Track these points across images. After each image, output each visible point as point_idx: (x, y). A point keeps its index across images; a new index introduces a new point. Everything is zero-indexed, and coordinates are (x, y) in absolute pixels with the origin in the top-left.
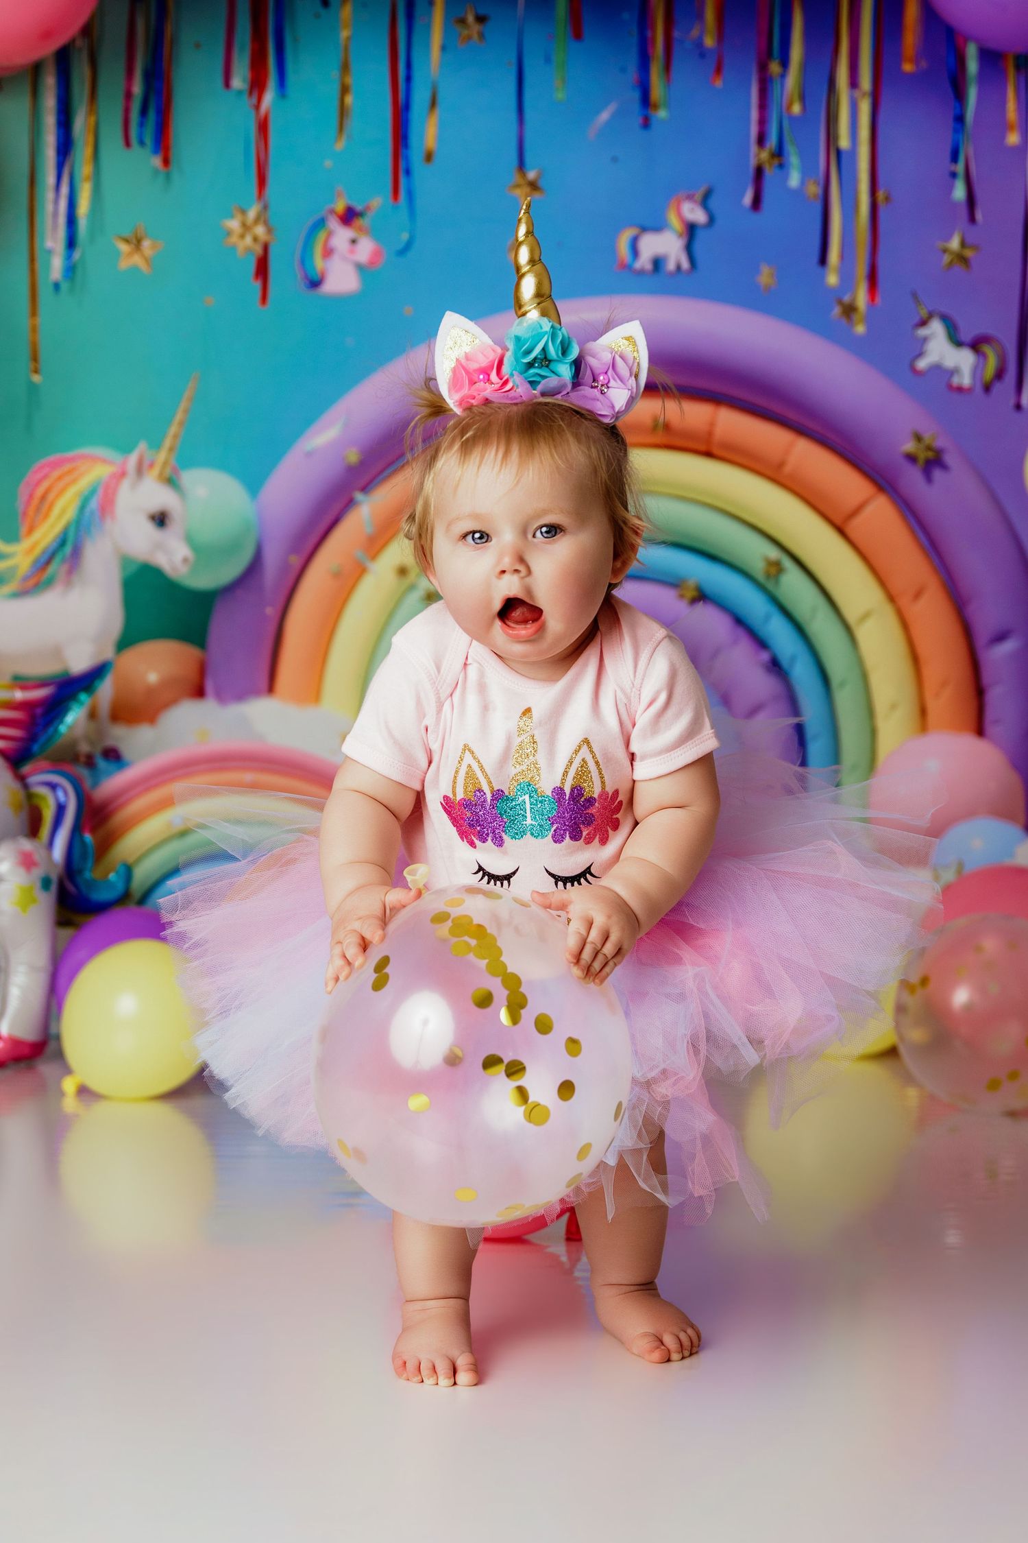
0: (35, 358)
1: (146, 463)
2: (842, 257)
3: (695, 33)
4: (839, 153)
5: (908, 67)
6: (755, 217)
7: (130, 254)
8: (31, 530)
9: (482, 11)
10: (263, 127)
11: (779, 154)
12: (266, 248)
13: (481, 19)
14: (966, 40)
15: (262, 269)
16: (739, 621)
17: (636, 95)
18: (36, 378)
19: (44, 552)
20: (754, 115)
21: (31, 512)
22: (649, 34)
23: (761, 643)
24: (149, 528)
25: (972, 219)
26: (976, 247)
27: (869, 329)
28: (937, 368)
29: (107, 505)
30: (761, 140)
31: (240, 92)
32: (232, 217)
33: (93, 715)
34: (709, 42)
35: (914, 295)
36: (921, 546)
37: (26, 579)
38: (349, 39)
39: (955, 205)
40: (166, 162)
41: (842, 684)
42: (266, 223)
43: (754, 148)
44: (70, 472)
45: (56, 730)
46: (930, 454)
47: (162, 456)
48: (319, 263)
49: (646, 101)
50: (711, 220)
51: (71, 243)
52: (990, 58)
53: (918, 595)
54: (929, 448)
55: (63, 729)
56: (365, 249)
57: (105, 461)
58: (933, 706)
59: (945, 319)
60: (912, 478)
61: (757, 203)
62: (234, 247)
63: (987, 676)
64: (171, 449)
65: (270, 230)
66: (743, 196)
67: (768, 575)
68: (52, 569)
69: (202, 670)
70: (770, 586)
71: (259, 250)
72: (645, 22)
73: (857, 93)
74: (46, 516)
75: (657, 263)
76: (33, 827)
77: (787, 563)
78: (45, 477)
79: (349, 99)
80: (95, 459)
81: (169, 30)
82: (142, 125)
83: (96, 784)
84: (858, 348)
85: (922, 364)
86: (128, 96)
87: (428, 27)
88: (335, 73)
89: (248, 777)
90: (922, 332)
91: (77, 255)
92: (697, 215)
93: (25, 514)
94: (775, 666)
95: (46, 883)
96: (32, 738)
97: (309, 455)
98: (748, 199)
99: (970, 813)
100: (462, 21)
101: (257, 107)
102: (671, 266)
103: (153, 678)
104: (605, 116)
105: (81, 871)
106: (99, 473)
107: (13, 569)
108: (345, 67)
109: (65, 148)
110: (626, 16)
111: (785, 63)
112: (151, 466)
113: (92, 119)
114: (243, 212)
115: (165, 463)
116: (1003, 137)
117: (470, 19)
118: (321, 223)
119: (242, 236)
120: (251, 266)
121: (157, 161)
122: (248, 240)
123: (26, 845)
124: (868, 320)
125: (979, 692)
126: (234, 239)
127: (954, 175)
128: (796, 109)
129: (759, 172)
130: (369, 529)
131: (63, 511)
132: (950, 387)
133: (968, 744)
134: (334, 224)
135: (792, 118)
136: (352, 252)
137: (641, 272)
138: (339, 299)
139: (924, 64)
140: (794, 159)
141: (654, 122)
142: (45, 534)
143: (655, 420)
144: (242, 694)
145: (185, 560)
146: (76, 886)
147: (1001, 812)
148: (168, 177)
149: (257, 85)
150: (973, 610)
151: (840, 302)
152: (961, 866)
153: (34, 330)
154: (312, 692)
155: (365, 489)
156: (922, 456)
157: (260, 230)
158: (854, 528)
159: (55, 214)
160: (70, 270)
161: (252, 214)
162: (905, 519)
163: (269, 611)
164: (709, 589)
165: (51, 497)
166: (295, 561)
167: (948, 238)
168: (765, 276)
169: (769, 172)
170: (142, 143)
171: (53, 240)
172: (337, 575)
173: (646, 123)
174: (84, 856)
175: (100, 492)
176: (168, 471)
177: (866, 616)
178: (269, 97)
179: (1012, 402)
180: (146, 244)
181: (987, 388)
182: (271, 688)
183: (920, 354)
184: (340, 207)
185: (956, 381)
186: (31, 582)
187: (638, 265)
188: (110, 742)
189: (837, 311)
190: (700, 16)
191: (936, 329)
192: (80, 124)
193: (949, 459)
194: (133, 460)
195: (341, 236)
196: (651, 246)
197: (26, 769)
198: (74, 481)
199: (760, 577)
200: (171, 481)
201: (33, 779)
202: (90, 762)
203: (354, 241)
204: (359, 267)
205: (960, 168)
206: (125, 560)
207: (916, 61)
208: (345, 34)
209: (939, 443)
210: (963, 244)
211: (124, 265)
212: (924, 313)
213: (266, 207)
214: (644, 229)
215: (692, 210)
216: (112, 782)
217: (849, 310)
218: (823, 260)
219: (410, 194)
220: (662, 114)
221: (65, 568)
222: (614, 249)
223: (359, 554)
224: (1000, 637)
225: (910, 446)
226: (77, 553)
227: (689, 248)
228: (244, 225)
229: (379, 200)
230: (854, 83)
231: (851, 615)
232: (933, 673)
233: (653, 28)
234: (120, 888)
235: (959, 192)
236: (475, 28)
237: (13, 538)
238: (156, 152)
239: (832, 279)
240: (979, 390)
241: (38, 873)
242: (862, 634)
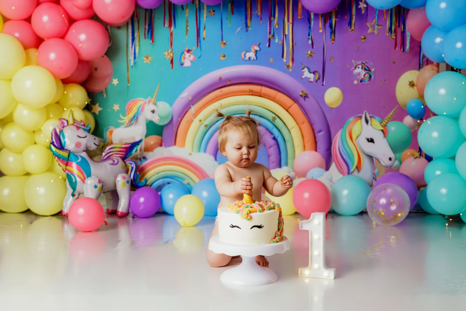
0: (128, 81)
1: (150, 100)
2: (287, 56)
3: (256, 12)
4: (285, 35)
5: (299, 18)
6: (269, 48)
7: (146, 60)
8: (128, 114)
9: (214, 10)
10: (171, 34)
11: (273, 36)
12: (172, 58)
13: (214, 11)
14: (311, 12)
15: (172, 62)
16: (267, 129)
17: (245, 25)
18: (129, 85)
19: (131, 118)
20: (268, 28)
21: (128, 111)
22: (247, 13)
23: (272, 134)
24: (151, 113)
25: (313, 47)
26: (313, 53)
27: (292, 71)
28: (306, 77)
29: (143, 109)
30: (270, 33)
31: (167, 27)
32: (166, 52)
33: (141, 150)
34: (259, 14)
35: (301, 63)
36: (304, 113)
37: (127, 124)
38: (188, 16)
39: (309, 45)
40: (153, 41)
41: (288, 142)
42: (172, 53)
43: (268, 35)
44: (136, 103)
45: (132, 153)
46: (305, 95)
47: (153, 99)
48: (183, 60)
49: (247, 26)
50: (260, 50)
51: (135, 58)
52: (316, 15)
53: (303, 123)
54: (305, 94)
55: (133, 153)
56: (192, 57)
57: (142, 101)
58: (306, 145)
59: (308, 68)
60: (301, 100)
61: (269, 46)
62: (166, 58)
63: (317, 140)
64: (155, 98)
65: (173, 54)
66: (266, 44)
67: (273, 120)
68: (132, 122)
69: (162, 141)
70: (273, 122)
71: (171, 58)
72: (246, 10)
73: (289, 23)
74: (131, 112)
75: (250, 58)
76: (127, 172)
77: (277, 117)
78: (131, 104)
79: (188, 28)
80: (140, 100)
81: (153, 15)
82: (148, 34)
83: (141, 163)
84: (291, 74)
85: (303, 77)
86: (145, 29)
87: (203, 13)
88: (185, 23)
89: (171, 162)
90: (303, 70)
91: (136, 60)
92: (258, 49)
93: (127, 111)
94: (274, 138)
95: (128, 182)
96: (127, 154)
97: (182, 98)
98: (267, 45)
99: (314, 167)
100: (210, 12)
101: (170, 30)
102: (252, 59)
103: (152, 143)
104: (239, 29)
105: (137, 180)
106: (141, 103)
107: (125, 122)
108: (187, 22)
109: (133, 39)
110: (242, 9)
111: (274, 17)
112: (151, 101)
113: (139, 34)
114: (168, 51)
115: (154, 101)
116: (319, 31)
117: (212, 11)
118: (183, 52)
119: (168, 56)
120: (170, 61)
121: (151, 41)
122: (169, 56)
123: (124, 175)
124: (292, 68)
125: (316, 143)
126: (166, 56)
127: (309, 39)
128: (277, 27)
129: (270, 39)
130: (194, 112)
131: (134, 110)
132: (309, 81)
133: (314, 153)
134: (185, 53)
135: (276, 28)
136: (189, 58)
137: (246, 60)
138: (186, 67)
139: (302, 17)
140: (276, 37)
141: (248, 30)
142: (131, 115)
143: (250, 89)
144: (169, 146)
145: (158, 120)
146: (135, 183)
147: (320, 167)
148: (153, 44)
149: (170, 26)
150: (314, 126)
151: (286, 65)
152: (312, 177)
153: (128, 75)
154: (183, 145)
155: (193, 105)
156: (303, 96)
157: (171, 54)
158: (290, 110)
159: (132, 52)
160: (135, 63)
161: (170, 51)
162: (300, 108)
163: (175, 129)
164: (261, 123)
165: (132, 108)
166: (179, 119)
167: (308, 51)
168: (271, 60)
169: (271, 39)
170: (148, 38)
171: (131, 57)
172: (188, 122)
173: (247, 31)
174: (137, 177)
175: (141, 107)
176: (154, 102)
177: (293, 128)
178: (173, 28)
179: (322, 84)
180: (149, 58)
181: (316, 81)
182: (175, 144)
183: (303, 75)
184: (187, 49)
185: (310, 80)
186: (129, 125)
187: (246, 59)
188: (144, 156)
189: (286, 67)
190: (257, 9)
191: (306, 69)
192: (136, 35)
193: (309, 96)
194: (148, 100)
195: (187, 55)
196: (249, 55)
197: (126, 160)
198: (136, 105)
199: (271, 120)
200: (155, 104)
201: (127, 162)
202: (140, 159)
203: (190, 56)
204: (191, 61)
205: (310, 37)
206: (147, 120)
207: (301, 16)
208: (187, 15)
209: (306, 93)
210: (311, 53)
211: (145, 62)
212: (303, 67)
213: (172, 50)
214: (247, 52)
215: (256, 48)
216: (145, 163)
217: (288, 66)
218: (283, 57)
219: (200, 46)
220: (250, 29)
221: (135, 121)
222: (241, 56)
223: (192, 118)
224: (320, 131)
225: (301, 94)
226: (137, 118)
227: (256, 55)
228: (168, 53)
229: (194, 47)
230: (288, 21)
231: (289, 128)
232: (306, 139)
233: (248, 12)
234: (144, 183)
235: (310, 42)
236: (213, 13)
237: (124, 116)
238: (151, 40)
239: (285, 60)
240: (315, 81)
241: (126, 180)
242: (292, 131)
